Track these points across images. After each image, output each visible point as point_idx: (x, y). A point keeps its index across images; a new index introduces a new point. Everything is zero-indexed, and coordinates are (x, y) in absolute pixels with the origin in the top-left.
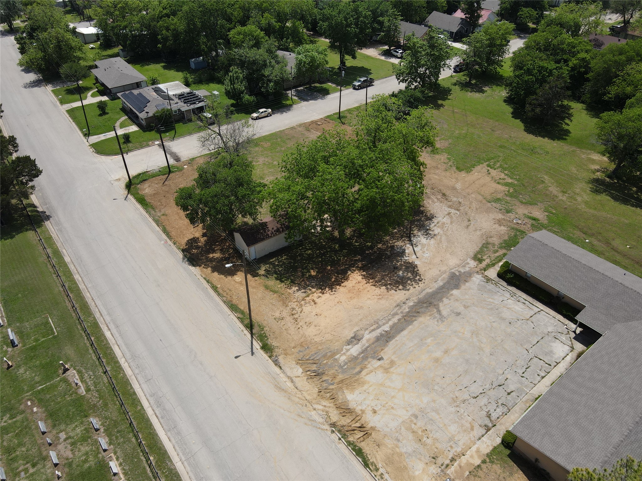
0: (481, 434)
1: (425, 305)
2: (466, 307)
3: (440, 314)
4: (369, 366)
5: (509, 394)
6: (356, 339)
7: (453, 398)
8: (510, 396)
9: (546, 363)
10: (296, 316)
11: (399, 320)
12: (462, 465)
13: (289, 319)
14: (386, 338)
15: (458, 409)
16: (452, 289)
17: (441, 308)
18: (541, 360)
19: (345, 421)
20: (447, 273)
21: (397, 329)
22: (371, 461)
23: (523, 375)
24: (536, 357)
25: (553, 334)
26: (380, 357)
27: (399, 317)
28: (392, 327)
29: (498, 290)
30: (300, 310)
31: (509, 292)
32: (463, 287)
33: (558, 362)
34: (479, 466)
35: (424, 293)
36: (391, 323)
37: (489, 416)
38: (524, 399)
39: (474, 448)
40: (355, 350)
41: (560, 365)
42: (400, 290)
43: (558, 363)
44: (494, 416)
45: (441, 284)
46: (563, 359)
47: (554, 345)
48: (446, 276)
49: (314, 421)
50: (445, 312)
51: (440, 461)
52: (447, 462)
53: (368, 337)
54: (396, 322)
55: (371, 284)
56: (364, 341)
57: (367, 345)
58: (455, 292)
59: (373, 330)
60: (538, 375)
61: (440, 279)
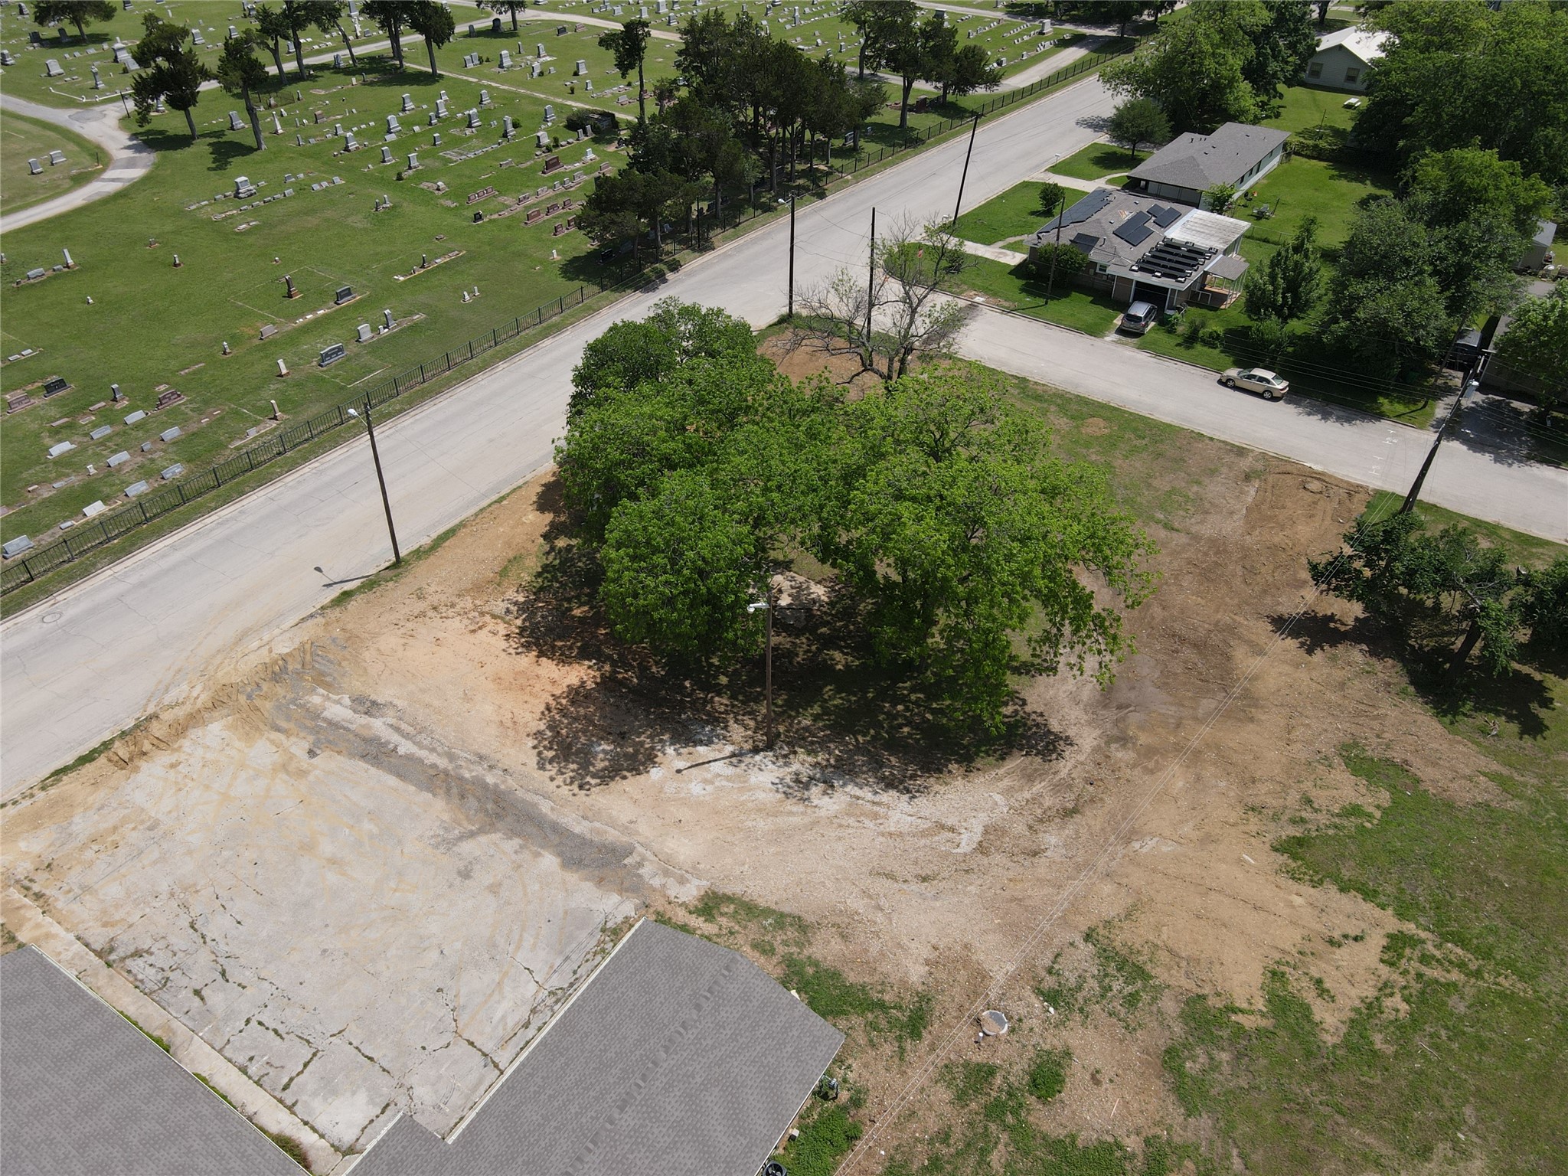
0: (91, 941)
1: (490, 806)
2: (494, 889)
3: (461, 838)
4: (293, 739)
5: (197, 993)
6: (371, 707)
7: (195, 885)
8: (191, 995)
9: (292, 1079)
10: (430, 613)
11: (434, 766)
12: (22, 912)
13: (422, 606)
14: (376, 753)
15: (164, 896)
16: (560, 854)
17: (483, 839)
18: (306, 1065)
19: (157, 729)
20: (625, 839)
21: (404, 768)
22: (64, 778)
23: (254, 1023)
24: (314, 1055)
25: (403, 1101)
26: (318, 752)
27: (443, 763)
28: (409, 758)
29: (574, 957)
30: (451, 614)
31: (571, 985)
32: (572, 877)
33: (297, 1109)
34: (13, 939)
35: (536, 799)
36: (422, 754)
37: (137, 954)
38: (175, 1024)
39: (56, 929)
40: (339, 710)
41: (284, 1115)
42: (539, 754)
43: (291, 1108)
44: (136, 965)
45: (577, 830)
46: (306, 1123)
47: (362, 1097)
48: (612, 835)
49: (167, 691)
50: (468, 847)
51: (42, 877)
52: (36, 888)
53: (378, 726)
54: (426, 761)
55: (553, 704)
56: (365, 720)
57: (353, 727)
58: (549, 861)
59: (397, 729)
60: (251, 1059)
61: (597, 824)
